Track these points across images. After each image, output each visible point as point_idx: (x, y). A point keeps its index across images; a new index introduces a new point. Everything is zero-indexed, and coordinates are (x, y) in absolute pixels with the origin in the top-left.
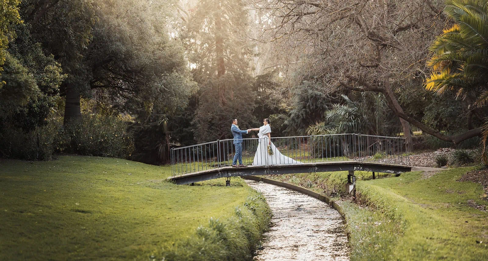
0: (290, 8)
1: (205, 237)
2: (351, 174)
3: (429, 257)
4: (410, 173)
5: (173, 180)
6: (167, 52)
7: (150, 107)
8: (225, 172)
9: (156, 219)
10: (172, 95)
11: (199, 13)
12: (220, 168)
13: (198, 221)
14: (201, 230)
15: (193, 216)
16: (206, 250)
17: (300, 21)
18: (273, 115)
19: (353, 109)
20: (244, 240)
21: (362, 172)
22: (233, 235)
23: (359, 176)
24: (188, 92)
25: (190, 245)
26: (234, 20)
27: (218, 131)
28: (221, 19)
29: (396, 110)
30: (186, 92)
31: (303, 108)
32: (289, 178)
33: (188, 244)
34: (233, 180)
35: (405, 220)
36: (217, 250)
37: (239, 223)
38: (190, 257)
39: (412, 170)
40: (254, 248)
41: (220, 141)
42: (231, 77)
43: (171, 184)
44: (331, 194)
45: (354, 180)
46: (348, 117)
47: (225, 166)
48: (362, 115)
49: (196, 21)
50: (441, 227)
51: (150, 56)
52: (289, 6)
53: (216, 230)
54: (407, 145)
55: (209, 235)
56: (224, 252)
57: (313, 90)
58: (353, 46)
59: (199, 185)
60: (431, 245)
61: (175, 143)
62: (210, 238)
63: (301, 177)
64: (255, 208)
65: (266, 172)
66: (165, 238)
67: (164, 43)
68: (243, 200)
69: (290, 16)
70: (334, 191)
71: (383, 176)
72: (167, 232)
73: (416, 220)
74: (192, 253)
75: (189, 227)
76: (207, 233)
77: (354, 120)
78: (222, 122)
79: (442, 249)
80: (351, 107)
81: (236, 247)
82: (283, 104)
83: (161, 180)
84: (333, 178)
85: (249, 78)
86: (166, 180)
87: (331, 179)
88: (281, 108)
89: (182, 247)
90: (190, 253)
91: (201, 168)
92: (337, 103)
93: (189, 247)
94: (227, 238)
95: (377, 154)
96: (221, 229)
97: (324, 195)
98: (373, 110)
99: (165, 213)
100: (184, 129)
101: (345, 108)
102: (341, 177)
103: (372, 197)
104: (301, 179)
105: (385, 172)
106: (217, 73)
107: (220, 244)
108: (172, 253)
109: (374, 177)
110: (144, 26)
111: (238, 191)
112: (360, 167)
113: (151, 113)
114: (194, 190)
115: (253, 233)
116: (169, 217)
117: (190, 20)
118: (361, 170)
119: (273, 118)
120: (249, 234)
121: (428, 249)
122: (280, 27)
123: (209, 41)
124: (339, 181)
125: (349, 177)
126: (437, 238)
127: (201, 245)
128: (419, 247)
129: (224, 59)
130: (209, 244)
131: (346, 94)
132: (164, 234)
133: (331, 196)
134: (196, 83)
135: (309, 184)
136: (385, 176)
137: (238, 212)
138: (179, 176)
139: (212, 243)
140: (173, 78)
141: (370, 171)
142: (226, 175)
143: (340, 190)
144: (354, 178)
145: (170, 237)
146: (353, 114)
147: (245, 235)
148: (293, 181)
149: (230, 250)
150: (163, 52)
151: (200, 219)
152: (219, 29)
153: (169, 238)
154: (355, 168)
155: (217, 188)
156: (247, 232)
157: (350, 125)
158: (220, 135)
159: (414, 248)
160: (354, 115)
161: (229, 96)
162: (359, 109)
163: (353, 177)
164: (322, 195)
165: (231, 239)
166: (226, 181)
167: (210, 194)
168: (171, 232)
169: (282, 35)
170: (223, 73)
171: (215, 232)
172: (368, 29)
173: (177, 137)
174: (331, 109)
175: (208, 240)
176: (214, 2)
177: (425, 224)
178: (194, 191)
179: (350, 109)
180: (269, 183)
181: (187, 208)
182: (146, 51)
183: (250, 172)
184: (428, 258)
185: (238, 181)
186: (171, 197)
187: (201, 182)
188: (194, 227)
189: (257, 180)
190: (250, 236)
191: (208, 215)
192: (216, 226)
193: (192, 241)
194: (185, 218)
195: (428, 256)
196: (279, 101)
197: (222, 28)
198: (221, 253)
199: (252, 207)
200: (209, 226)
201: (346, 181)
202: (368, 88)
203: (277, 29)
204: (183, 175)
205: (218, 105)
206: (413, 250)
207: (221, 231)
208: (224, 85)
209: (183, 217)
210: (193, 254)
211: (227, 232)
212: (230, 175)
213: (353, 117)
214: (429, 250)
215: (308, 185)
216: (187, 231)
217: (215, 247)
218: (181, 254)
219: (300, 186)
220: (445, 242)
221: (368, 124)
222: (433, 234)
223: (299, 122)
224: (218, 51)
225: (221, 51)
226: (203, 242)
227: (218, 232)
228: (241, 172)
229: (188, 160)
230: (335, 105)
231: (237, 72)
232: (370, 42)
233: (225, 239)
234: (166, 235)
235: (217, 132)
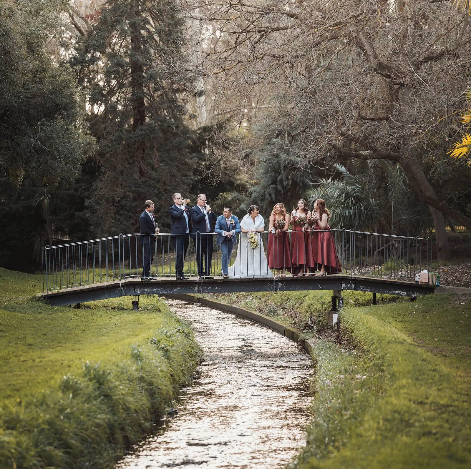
0: (249, 18)
1: (73, 393)
2: (337, 295)
3: (409, 431)
4: (433, 295)
5: (45, 299)
6: (48, 85)
7: (19, 176)
8: (129, 288)
9: (3, 362)
10: (54, 158)
11: (104, 21)
12: (123, 281)
13: (69, 366)
14: (67, 381)
15: (63, 359)
16: (72, 413)
17: (267, 41)
18: (225, 193)
19: (354, 187)
20: (143, 398)
21: (356, 292)
22: (122, 389)
23: (351, 299)
24: (80, 153)
25: (47, 404)
26: (163, 34)
27: (130, 218)
28: (140, 33)
29: (421, 191)
30: (76, 153)
31: (271, 184)
32: (242, 298)
33: (43, 403)
34: (143, 300)
35: (392, 373)
36: (93, 413)
37: (137, 370)
38: (44, 424)
39: (435, 292)
40: (161, 412)
41: (125, 236)
42: (154, 130)
43: (42, 305)
44: (305, 327)
45: (341, 305)
46: (345, 200)
47: (130, 277)
48: (367, 197)
49: (99, 34)
50: (445, 384)
51: (18, 93)
52: (248, 16)
53: (94, 381)
54: (440, 249)
55: (81, 390)
56: (103, 416)
57: (288, 155)
58: (348, 84)
59: (88, 307)
60: (418, 413)
61: (63, 235)
62: (82, 394)
63: (260, 299)
64: (168, 348)
65: (197, 288)
66: (9, 393)
67: (43, 70)
68: (151, 334)
69: (248, 32)
70: (310, 323)
71: (389, 300)
72: (14, 383)
73: (409, 372)
74: (48, 416)
75: (52, 375)
76: (77, 385)
77: (354, 205)
78: (137, 204)
79: (432, 419)
80: (351, 184)
81: (127, 409)
82: (242, 176)
83: (27, 297)
84: (310, 302)
85: (186, 131)
86: (34, 298)
87: (307, 301)
88: (239, 182)
89: (33, 407)
90: (44, 416)
91: (98, 278)
92: (327, 176)
93: (45, 407)
94: (111, 394)
95: (390, 264)
96: (102, 380)
97: (293, 329)
98: (386, 190)
99: (21, 353)
100: (77, 213)
101: (341, 185)
102: (323, 300)
103: (360, 333)
104: (260, 301)
105: (393, 294)
106: (132, 123)
107: (98, 403)
108: (15, 416)
109: (375, 301)
110: (10, 43)
111: (147, 319)
112: (351, 285)
113: (21, 186)
114: (77, 315)
115: (160, 387)
116: (25, 359)
117: (90, 33)
118: (353, 290)
119: (225, 198)
120: (152, 389)
121: (410, 419)
122: (233, 50)
123: (120, 69)
124: (318, 306)
125: (334, 299)
126: (431, 403)
127: (66, 405)
128: (396, 415)
129: (145, 100)
130: (78, 404)
131: (342, 163)
132: (9, 385)
133: (304, 330)
134: (94, 139)
135: (272, 309)
136: (393, 300)
137: (136, 354)
138: (56, 292)
139: (85, 402)
140: (56, 130)
141: (367, 291)
142: (132, 291)
143: (319, 321)
144: (341, 302)
145: (18, 390)
146: (352, 196)
147: (146, 390)
148: (247, 304)
149: (114, 414)
150: (41, 86)
151: (72, 363)
152: (136, 48)
153: (16, 392)
154: (343, 285)
155: (115, 314)
156: (150, 386)
157: (347, 214)
158: (133, 224)
159: (389, 417)
160: (354, 197)
161: (151, 161)
162: (363, 188)
163: (340, 300)
164: (290, 329)
165: (118, 397)
166: (133, 302)
167: (102, 323)
168: (20, 383)
169: (234, 64)
170: (142, 123)
171: (91, 386)
172: (376, 57)
173: (65, 225)
174: (317, 186)
175: (77, 398)
176: (130, 4)
177: (421, 380)
178: (77, 318)
179: (349, 188)
180: (209, 306)
181: (59, 345)
182: (12, 83)
183: (172, 289)
184: (406, 433)
185: (152, 303)
186: (36, 325)
187: (92, 302)
188: (57, 376)
189: (191, 301)
190: (154, 393)
191: (86, 358)
192: (95, 376)
193: (50, 398)
194: (49, 361)
195: (407, 430)
196: (235, 170)
197: (142, 46)
198: (99, 419)
199: (163, 346)
200: (83, 375)
201: (329, 307)
202: (376, 154)
203: (226, 54)
204: (62, 291)
205: (132, 176)
206: (386, 420)
207: (101, 384)
208: (143, 142)
209: (46, 359)
210: (51, 419)
211: (111, 385)
212: (139, 292)
213: (352, 201)
214: (411, 421)
215: (270, 312)
216: (47, 381)
217: (89, 408)
218: (30, 418)
219: (257, 313)
220: (442, 408)
221: (377, 213)
222: (427, 396)
223: (264, 207)
224: (135, 86)
225: (140, 86)
226: (69, 401)
227: (97, 385)
228: (156, 287)
229: (84, 264)
230: (324, 180)
231: (165, 121)
232: (378, 78)
233: (107, 396)
234: (12, 387)
235: (128, 220)
